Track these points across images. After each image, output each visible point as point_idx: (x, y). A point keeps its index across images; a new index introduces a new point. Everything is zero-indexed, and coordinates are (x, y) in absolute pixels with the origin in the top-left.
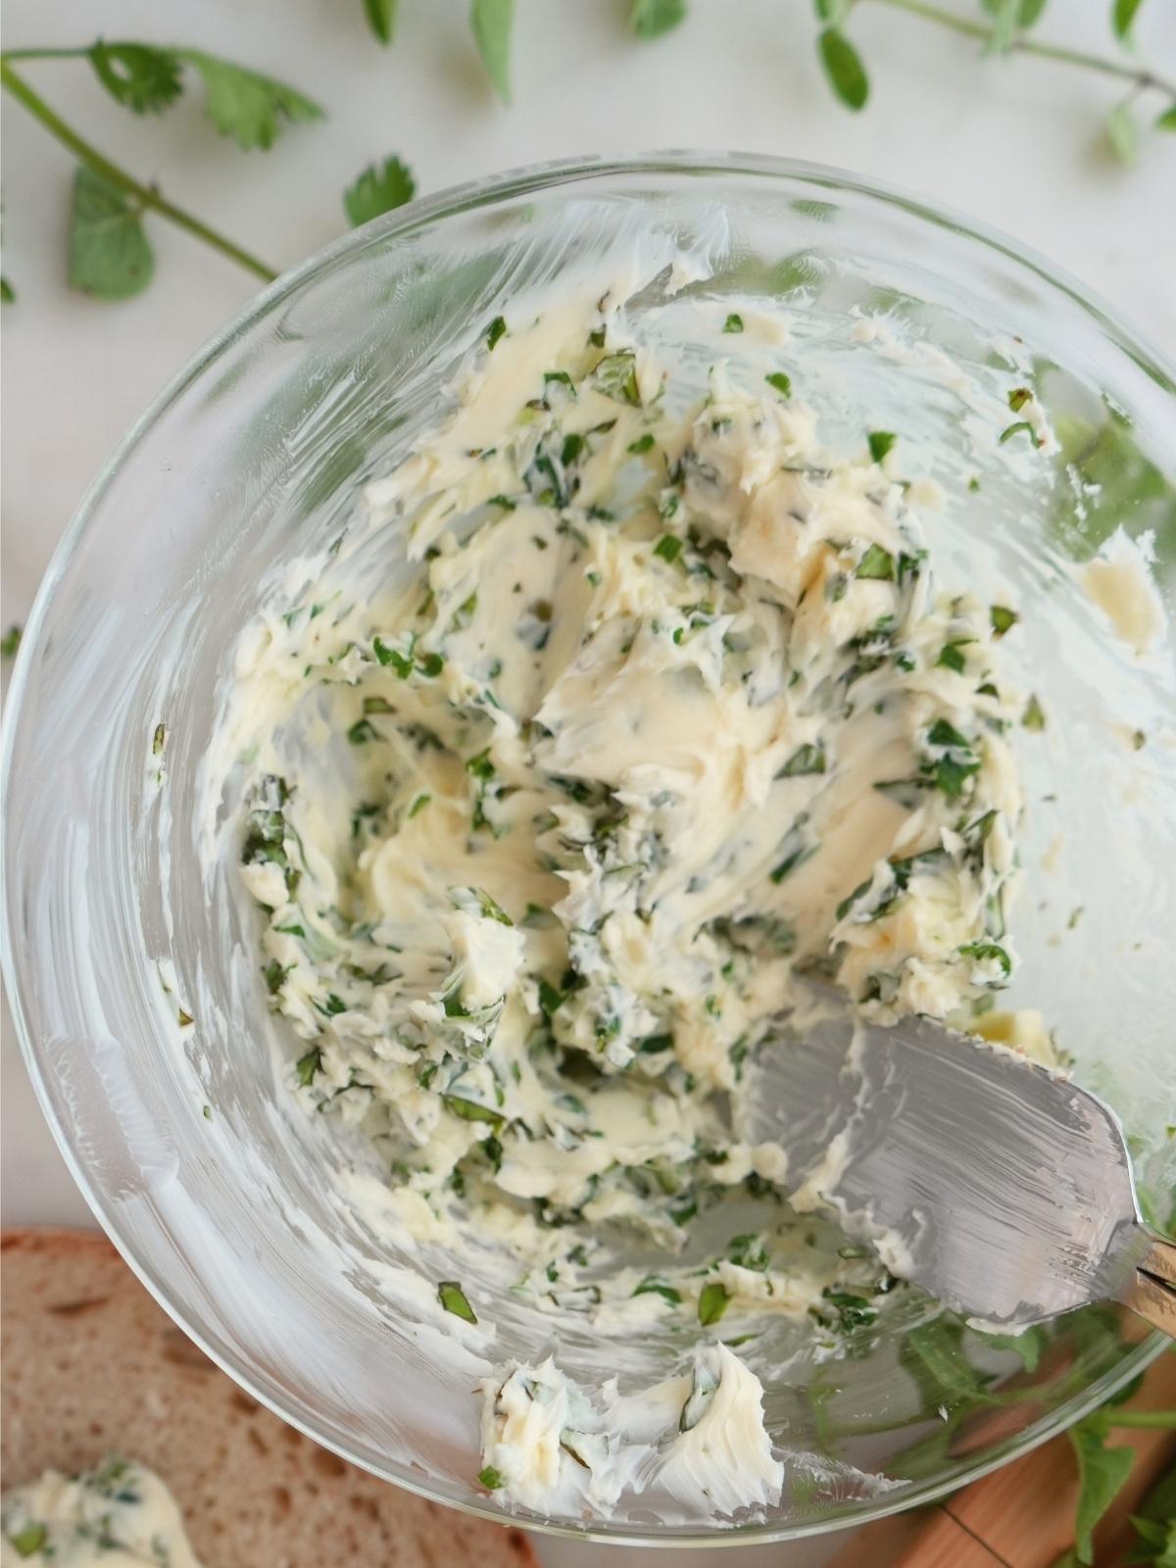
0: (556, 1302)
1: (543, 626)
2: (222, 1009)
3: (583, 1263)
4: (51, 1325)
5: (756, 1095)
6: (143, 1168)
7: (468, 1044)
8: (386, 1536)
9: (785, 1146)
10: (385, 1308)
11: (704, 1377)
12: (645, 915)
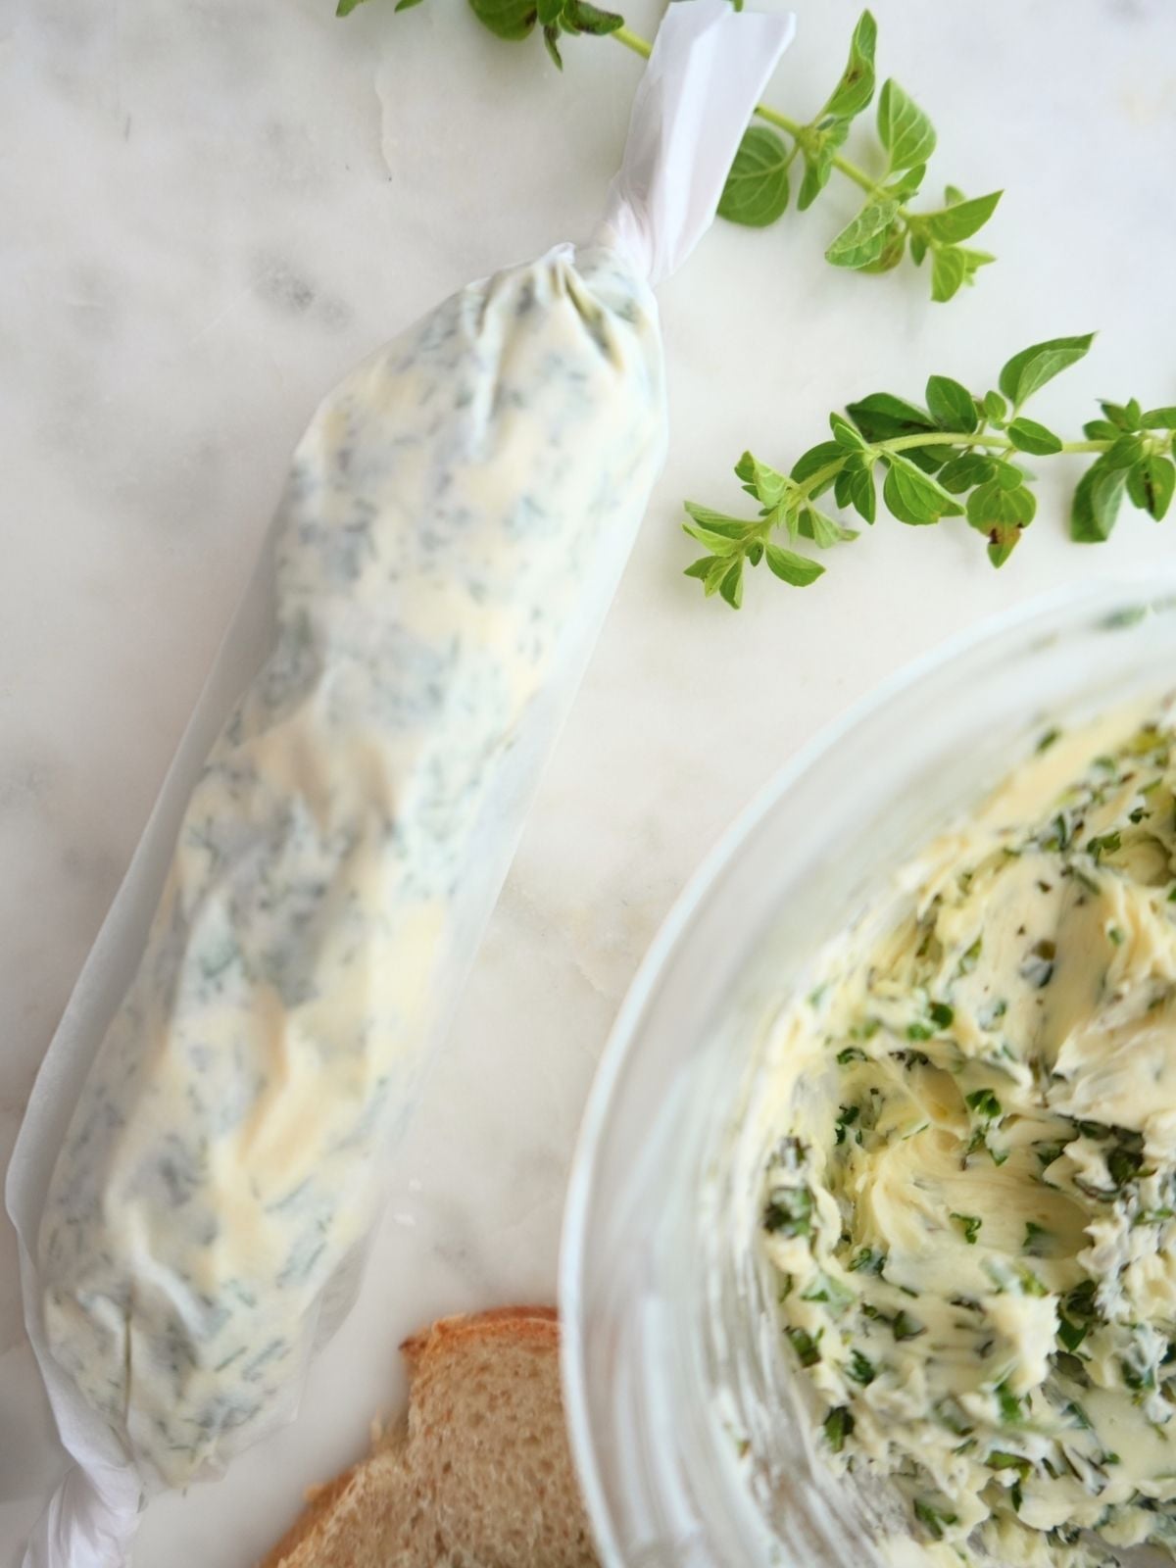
1: (1046, 964)
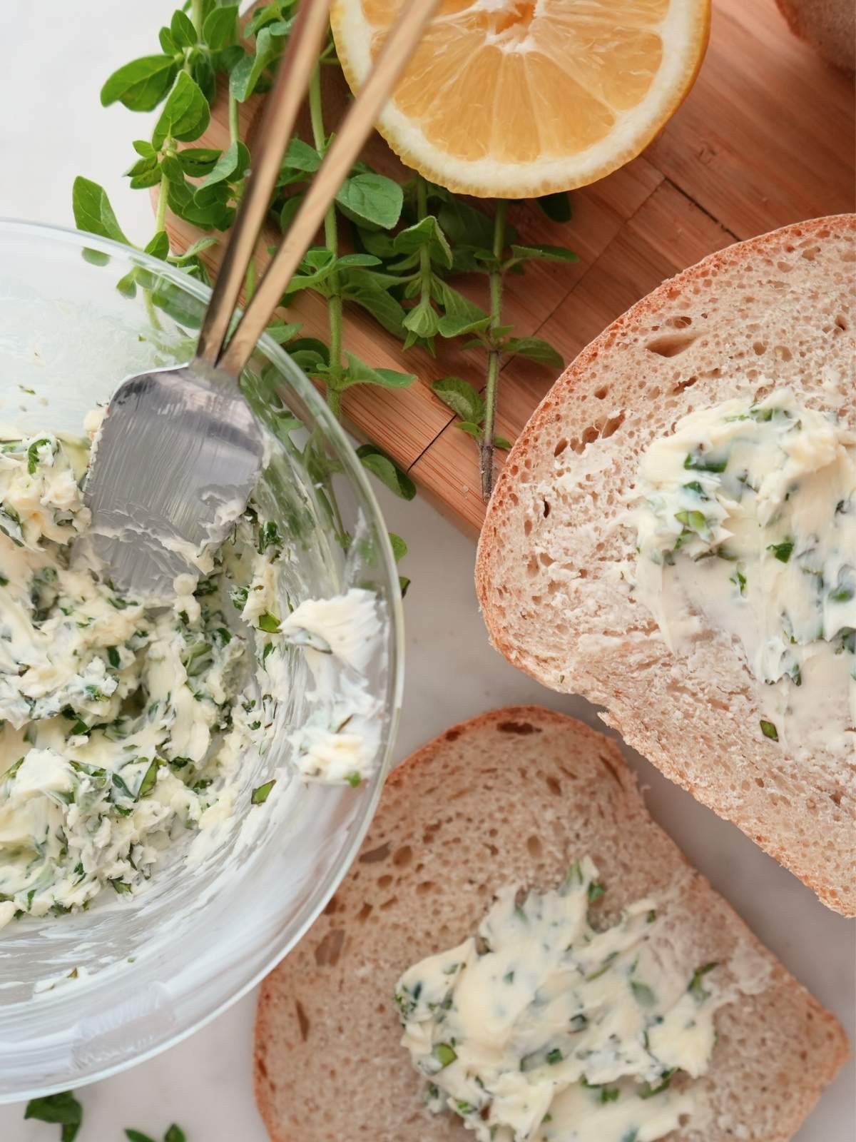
0: (270, 725)
2: (76, 946)
3: (253, 703)
4: (314, 1039)
5: (146, 592)
6: (157, 1006)
7: (92, 789)
8: (450, 820)
9: (176, 576)
10: (259, 843)
11: (300, 638)
12: (24, 669)
